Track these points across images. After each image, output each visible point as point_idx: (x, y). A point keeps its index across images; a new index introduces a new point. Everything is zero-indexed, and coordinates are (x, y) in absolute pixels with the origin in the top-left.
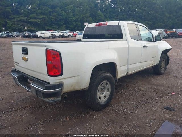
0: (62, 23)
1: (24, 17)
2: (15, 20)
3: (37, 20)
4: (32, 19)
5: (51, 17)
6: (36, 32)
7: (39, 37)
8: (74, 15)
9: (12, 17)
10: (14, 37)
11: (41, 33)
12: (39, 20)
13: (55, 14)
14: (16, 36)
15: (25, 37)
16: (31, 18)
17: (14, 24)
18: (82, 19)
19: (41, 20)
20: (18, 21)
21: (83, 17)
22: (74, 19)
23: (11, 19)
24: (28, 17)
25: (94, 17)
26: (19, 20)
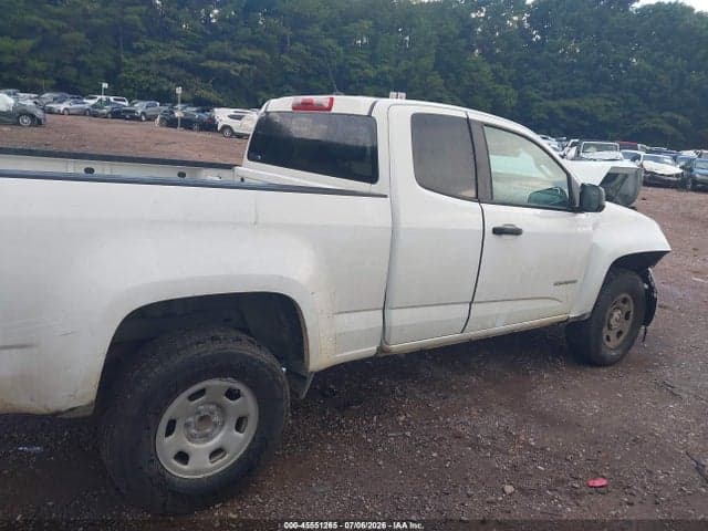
0: (323, 84)
1: (184, 49)
2: (153, 56)
3: (233, 63)
4: (214, 59)
5: (285, 57)
6: (216, 110)
7: (219, 128)
8: (373, 60)
9: (143, 47)
10: (139, 119)
11: (231, 117)
12: (240, 67)
13: (299, 47)
14: (143, 119)
15: (171, 123)
16: (209, 57)
17: (148, 73)
18: (404, 77)
19: (246, 66)
20: (161, 62)
21: (407, 72)
22: (371, 73)
23: (138, 51)
24: (199, 52)
25: (451, 74)
26: (165, 58)
